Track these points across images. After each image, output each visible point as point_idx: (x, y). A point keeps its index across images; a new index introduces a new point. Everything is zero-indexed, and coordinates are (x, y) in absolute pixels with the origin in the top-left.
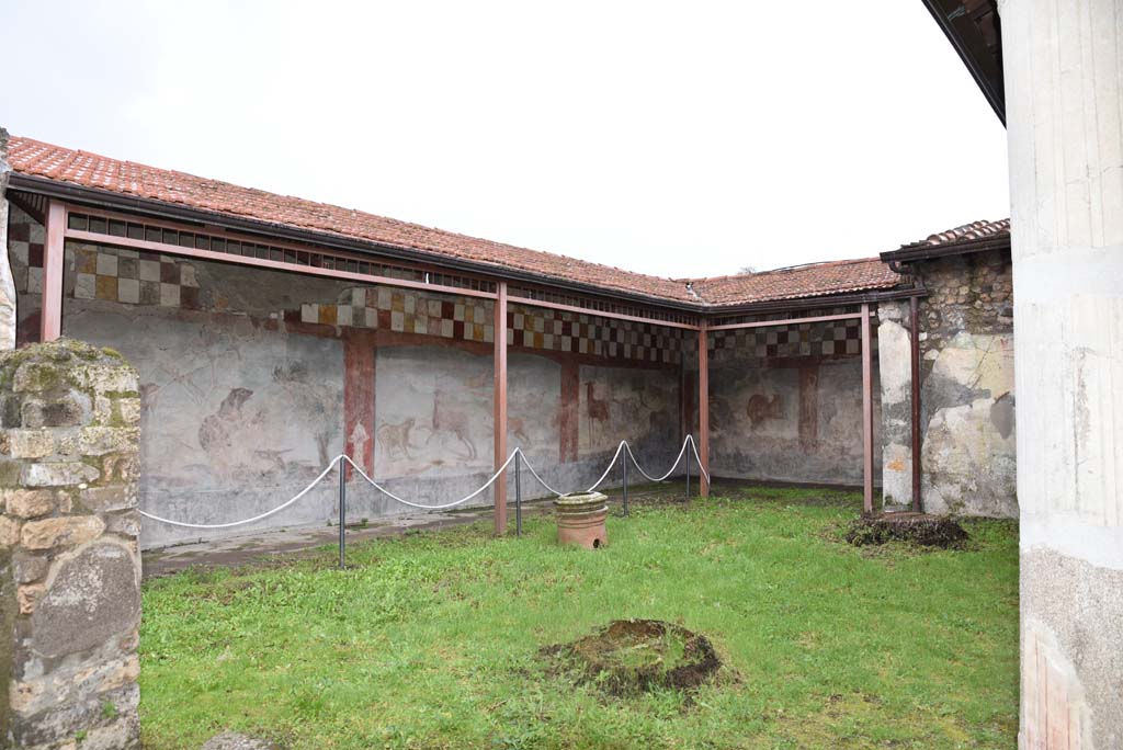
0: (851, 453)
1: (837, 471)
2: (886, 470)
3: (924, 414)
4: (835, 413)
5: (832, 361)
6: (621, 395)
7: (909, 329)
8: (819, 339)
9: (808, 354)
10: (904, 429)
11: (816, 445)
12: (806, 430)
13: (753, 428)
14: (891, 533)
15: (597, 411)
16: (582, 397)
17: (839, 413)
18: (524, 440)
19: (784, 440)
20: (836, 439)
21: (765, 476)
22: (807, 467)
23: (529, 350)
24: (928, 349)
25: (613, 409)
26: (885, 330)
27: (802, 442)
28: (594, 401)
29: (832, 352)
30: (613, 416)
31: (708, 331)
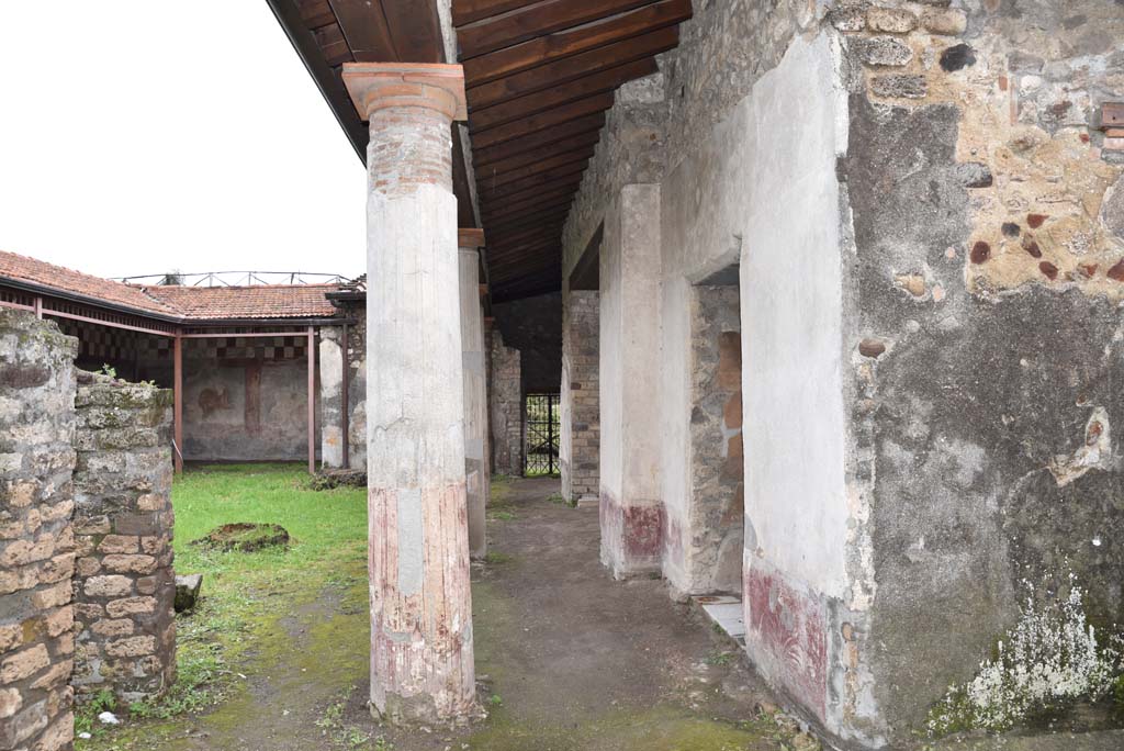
0: (289, 435)
1: (276, 449)
2: (324, 444)
3: (350, 404)
4: (275, 404)
5: (272, 363)
7: (341, 346)
8: (263, 345)
9: (253, 356)
10: (337, 415)
11: (259, 430)
12: (250, 418)
13: (205, 417)
14: (339, 482)
17: (278, 404)
19: (232, 427)
20: (275, 425)
21: (215, 456)
22: (251, 447)
24: (353, 360)
26: (326, 346)
27: (247, 428)
29: (273, 356)
31: (182, 339)
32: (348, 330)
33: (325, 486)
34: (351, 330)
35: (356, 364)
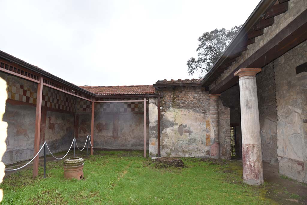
0: (128, 140)
2: (150, 145)
3: (161, 129)
4: (123, 129)
5: (123, 114)
6: (58, 122)
7: (157, 106)
8: (119, 107)
9: (116, 111)
10: (155, 133)
11: (118, 138)
12: (115, 133)
13: (98, 133)
15: (51, 127)
16: (47, 122)
17: (125, 128)
18: (27, 137)
19: (108, 136)
20: (124, 136)
21: (102, 147)
22: (115, 144)
23: (31, 104)
25: (56, 126)
26: (151, 106)
27: (113, 137)
28: (51, 123)
29: (123, 111)
30: (56, 128)
32: (160, 99)
33: (161, 167)
34: (161, 99)
35: (163, 113)
